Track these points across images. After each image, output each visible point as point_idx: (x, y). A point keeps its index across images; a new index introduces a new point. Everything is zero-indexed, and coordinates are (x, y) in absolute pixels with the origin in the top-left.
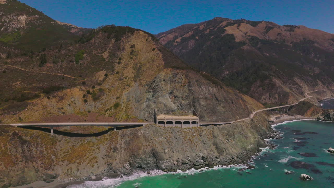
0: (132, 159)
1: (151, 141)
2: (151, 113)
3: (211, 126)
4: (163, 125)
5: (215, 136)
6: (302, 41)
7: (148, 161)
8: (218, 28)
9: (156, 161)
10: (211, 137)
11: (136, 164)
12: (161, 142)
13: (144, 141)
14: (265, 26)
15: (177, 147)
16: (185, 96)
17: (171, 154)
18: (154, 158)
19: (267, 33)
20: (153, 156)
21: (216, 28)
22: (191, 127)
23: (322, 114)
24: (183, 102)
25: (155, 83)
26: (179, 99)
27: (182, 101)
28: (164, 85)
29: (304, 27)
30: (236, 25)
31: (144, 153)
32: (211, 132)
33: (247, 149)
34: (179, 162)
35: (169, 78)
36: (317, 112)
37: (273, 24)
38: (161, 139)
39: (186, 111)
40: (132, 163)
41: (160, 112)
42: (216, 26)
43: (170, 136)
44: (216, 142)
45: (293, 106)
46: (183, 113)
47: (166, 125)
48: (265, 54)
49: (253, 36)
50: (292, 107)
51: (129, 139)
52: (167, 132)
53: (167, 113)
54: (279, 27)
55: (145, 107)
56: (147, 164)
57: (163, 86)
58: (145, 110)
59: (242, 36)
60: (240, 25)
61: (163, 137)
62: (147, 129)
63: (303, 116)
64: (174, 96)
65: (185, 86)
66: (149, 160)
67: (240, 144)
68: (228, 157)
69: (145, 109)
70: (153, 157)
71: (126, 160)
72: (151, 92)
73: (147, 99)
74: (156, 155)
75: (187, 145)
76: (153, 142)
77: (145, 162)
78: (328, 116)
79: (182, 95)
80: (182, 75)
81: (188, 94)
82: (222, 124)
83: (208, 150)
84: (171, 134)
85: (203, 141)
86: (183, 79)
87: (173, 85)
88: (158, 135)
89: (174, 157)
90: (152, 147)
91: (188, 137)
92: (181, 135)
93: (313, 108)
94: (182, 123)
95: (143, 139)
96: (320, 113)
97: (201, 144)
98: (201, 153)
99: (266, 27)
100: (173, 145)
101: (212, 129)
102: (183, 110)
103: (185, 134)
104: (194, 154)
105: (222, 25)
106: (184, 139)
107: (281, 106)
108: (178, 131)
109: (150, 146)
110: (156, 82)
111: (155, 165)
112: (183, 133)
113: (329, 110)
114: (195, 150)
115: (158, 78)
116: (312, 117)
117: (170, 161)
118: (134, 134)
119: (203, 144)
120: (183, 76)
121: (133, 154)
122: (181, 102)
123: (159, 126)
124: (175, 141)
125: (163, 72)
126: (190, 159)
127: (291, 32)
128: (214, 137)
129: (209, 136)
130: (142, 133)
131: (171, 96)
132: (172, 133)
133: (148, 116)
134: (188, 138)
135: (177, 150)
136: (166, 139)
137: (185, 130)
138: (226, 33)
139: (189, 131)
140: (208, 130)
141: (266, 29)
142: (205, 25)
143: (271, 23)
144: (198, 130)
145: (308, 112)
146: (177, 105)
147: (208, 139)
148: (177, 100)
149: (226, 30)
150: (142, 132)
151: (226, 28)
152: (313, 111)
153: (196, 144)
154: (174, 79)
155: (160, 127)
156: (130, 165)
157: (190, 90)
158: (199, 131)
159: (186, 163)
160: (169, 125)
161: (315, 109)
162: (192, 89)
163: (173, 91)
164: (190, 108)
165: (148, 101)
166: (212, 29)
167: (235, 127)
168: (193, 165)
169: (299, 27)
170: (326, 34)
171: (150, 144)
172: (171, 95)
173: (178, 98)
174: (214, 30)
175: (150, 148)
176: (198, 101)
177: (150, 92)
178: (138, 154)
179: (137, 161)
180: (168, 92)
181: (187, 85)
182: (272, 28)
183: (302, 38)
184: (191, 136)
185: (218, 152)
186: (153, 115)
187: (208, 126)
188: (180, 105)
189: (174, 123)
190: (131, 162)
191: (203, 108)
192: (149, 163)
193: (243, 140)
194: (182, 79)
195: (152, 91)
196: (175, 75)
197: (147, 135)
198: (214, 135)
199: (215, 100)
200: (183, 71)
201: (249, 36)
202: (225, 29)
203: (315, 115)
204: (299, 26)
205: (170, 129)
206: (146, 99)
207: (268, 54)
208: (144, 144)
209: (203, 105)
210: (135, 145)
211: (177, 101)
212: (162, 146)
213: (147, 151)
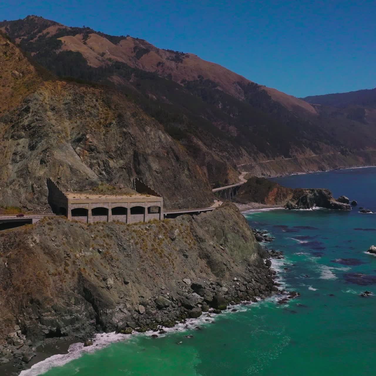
0: (29, 314)
1: (68, 260)
2: (38, 189)
3: (185, 216)
4: (84, 218)
5: (199, 238)
6: (197, 81)
7: (75, 314)
8: (39, 37)
9: (93, 310)
10: (192, 240)
11: (44, 327)
12: (91, 261)
13: (48, 261)
14: (132, 45)
15: (132, 271)
16: (114, 149)
17: (122, 290)
18: (88, 303)
19: (138, 59)
20: (83, 298)
21: (36, 37)
22: (147, 220)
23: (294, 198)
24: (112, 163)
25: (30, 115)
26: (100, 156)
27: (110, 161)
28: (56, 120)
29: (196, 57)
30: (79, 36)
31: (59, 292)
32: (187, 230)
33: (251, 263)
34: (148, 306)
35: (66, 104)
36: (284, 195)
37: (146, 44)
38: (88, 254)
39: (122, 186)
40: (30, 325)
41: (63, 186)
42: (36, 34)
43: (107, 244)
44: (205, 250)
45: (240, 186)
46: (114, 189)
47: (92, 219)
48: (150, 95)
49: (117, 62)
50: (237, 188)
51: (4, 261)
52: (97, 236)
53: (79, 189)
54: (157, 51)
55: (14, 176)
56: (72, 322)
57: (53, 122)
58: (15, 184)
59: (96, 58)
60: (88, 36)
61: (91, 249)
62: (46, 229)
63: (262, 203)
64: (87, 147)
65: (110, 124)
66: (77, 311)
67: (239, 253)
68: (237, 281)
69: (16, 182)
70: (86, 301)
71: (9, 320)
72: (22, 138)
73: (15, 154)
74: (94, 294)
75: (152, 264)
76: (74, 262)
77: (68, 318)
78: (304, 201)
79: (106, 145)
80: (94, 100)
81: (120, 143)
82: (200, 212)
83: (197, 271)
84: (107, 240)
85: (181, 251)
86: (101, 109)
87: (79, 123)
88: (78, 243)
89: (130, 296)
90: (77, 276)
91: (149, 244)
92: (132, 241)
93: (276, 189)
94: (129, 211)
95: (43, 257)
96: (290, 197)
97: (180, 258)
98: (186, 278)
99: (135, 48)
100: (121, 266)
101: (188, 224)
102: (113, 182)
103: (140, 237)
104: (173, 283)
105: (48, 33)
106: (141, 248)
107: (218, 187)
108: (122, 232)
109: (70, 272)
110: (31, 110)
111: (92, 321)
112: (134, 234)
113: (304, 191)
114: (173, 272)
115: (35, 102)
116: (277, 204)
117: (125, 306)
118: (19, 245)
119: (183, 256)
120: (97, 101)
121: (32, 301)
122: (106, 164)
123: (76, 222)
124: (122, 257)
125: (44, 87)
126: (168, 294)
127: (178, 63)
128: (198, 241)
129: (186, 238)
130: (38, 241)
131: (78, 148)
132: (108, 236)
133: (30, 197)
134: (150, 247)
135: (133, 278)
136: (100, 252)
137: (136, 228)
138: (64, 48)
139: (146, 229)
140: (180, 226)
141: (134, 51)
142: (8, 27)
143: (142, 42)
144: (163, 226)
145: (269, 196)
146: (99, 171)
147: (188, 247)
148: (97, 158)
149: (63, 42)
150: (37, 238)
151: (62, 39)
152: (277, 193)
153: (170, 257)
154: (79, 107)
155: (79, 224)
156: (24, 333)
157: (125, 133)
158: (166, 229)
159: (167, 304)
160: (98, 218)
161: (280, 190)
162: (129, 133)
163: (84, 135)
164: (129, 176)
165: (18, 158)
166: (26, 38)
167: (222, 219)
168: (183, 307)
169: (188, 56)
170: (229, 72)
171: (67, 268)
172: (79, 146)
173: (99, 152)
174: (31, 41)
175: (70, 278)
176: (146, 160)
177: (20, 137)
178: (46, 299)
179: (46, 318)
180: (70, 138)
181: (114, 122)
182: (147, 51)
183: (196, 76)
184: (154, 241)
185: (214, 272)
186: (46, 196)
187: (178, 217)
188: (105, 170)
189: (110, 212)
190: (28, 322)
191: (158, 177)
192: (77, 319)
193: (241, 243)
194: (98, 109)
195: (23, 134)
196: (78, 99)
197: (52, 245)
198: (196, 236)
199: (174, 159)
200: (97, 91)
201: (110, 60)
202: (60, 41)
203: (281, 201)
204: (187, 54)
205: (101, 228)
206: (10, 155)
207: (154, 97)
208: (52, 271)
209: (157, 170)
210: (31, 274)
211: (95, 161)
212: (96, 270)
213: (64, 287)
